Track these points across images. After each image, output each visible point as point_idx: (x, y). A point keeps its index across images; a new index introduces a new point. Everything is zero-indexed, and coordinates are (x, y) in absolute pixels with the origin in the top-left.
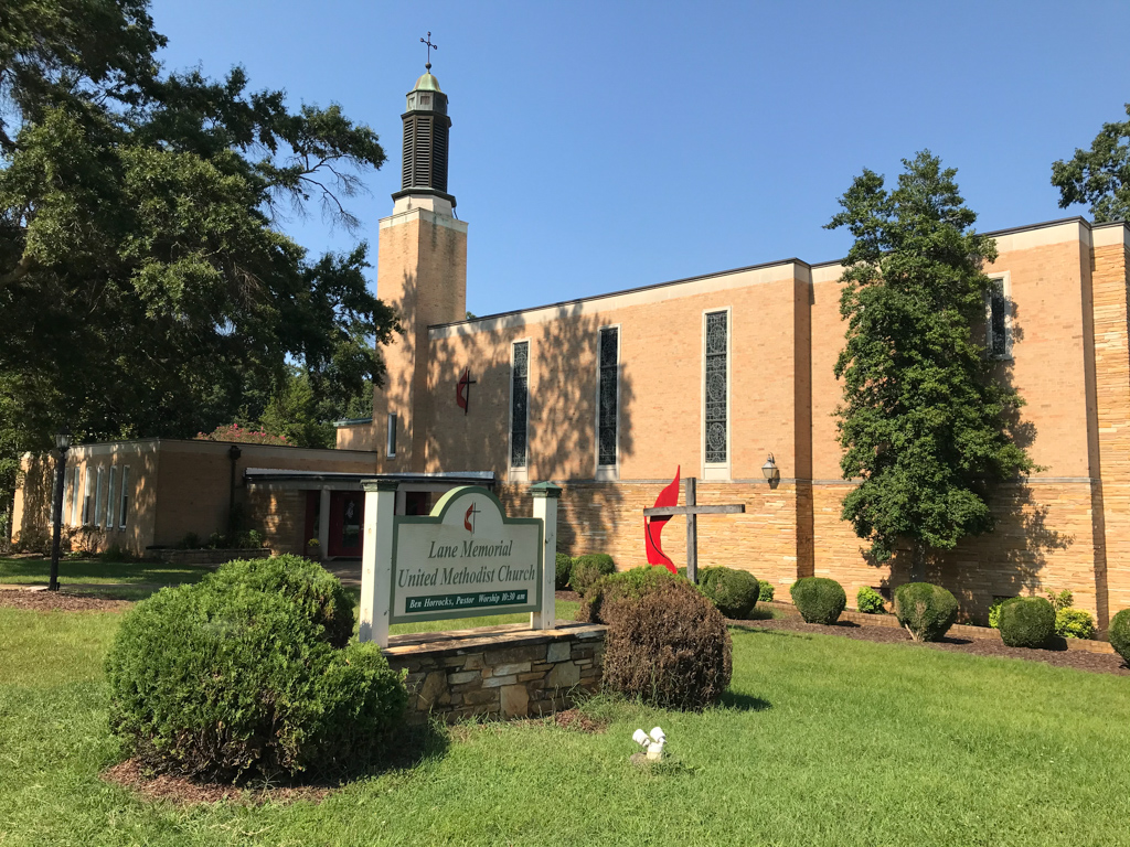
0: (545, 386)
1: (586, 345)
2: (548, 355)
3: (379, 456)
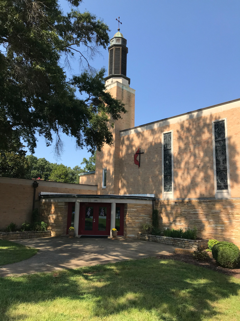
0: (181, 152)
1: (206, 130)
2: (183, 137)
3: (99, 187)
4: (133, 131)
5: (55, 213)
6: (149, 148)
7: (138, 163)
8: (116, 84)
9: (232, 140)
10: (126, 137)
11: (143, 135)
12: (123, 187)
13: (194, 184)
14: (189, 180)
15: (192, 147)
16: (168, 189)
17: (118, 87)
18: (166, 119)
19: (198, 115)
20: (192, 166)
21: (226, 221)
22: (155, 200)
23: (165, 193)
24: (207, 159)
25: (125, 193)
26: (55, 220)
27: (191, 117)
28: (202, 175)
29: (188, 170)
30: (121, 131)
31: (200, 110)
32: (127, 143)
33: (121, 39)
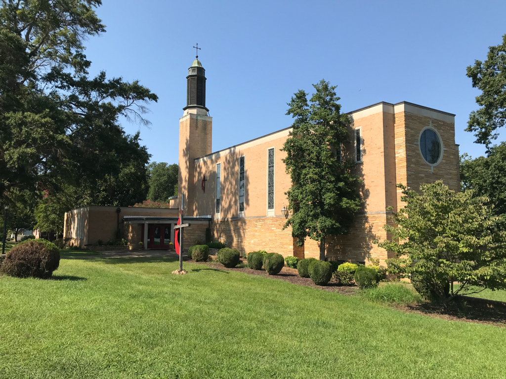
0: (226, 179)
1: (237, 163)
2: (226, 168)
4: (201, 159)
5: (132, 232)
6: (210, 176)
7: (204, 188)
8: (189, 117)
9: (248, 173)
10: (198, 165)
11: (207, 164)
12: (196, 209)
13: (230, 207)
14: (228, 203)
15: (230, 176)
16: (218, 212)
17: (191, 119)
18: (218, 152)
19: (234, 150)
20: (229, 192)
21: (243, 235)
22: (211, 220)
23: (216, 214)
24: (236, 187)
25: (197, 216)
26: (132, 237)
27: (231, 151)
28: (234, 199)
29: (228, 194)
30: (195, 159)
31: (234, 147)
32: (198, 170)
33: (196, 69)
